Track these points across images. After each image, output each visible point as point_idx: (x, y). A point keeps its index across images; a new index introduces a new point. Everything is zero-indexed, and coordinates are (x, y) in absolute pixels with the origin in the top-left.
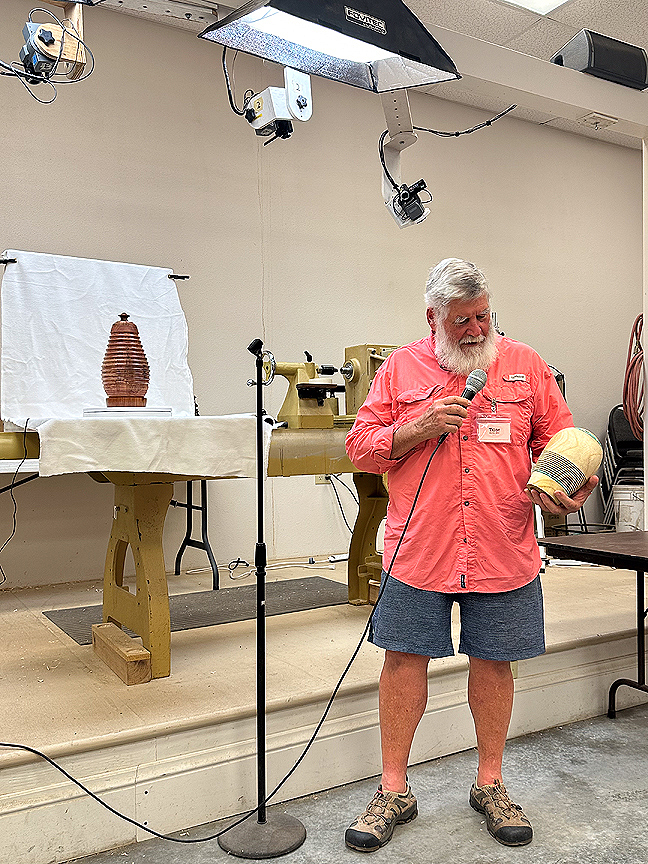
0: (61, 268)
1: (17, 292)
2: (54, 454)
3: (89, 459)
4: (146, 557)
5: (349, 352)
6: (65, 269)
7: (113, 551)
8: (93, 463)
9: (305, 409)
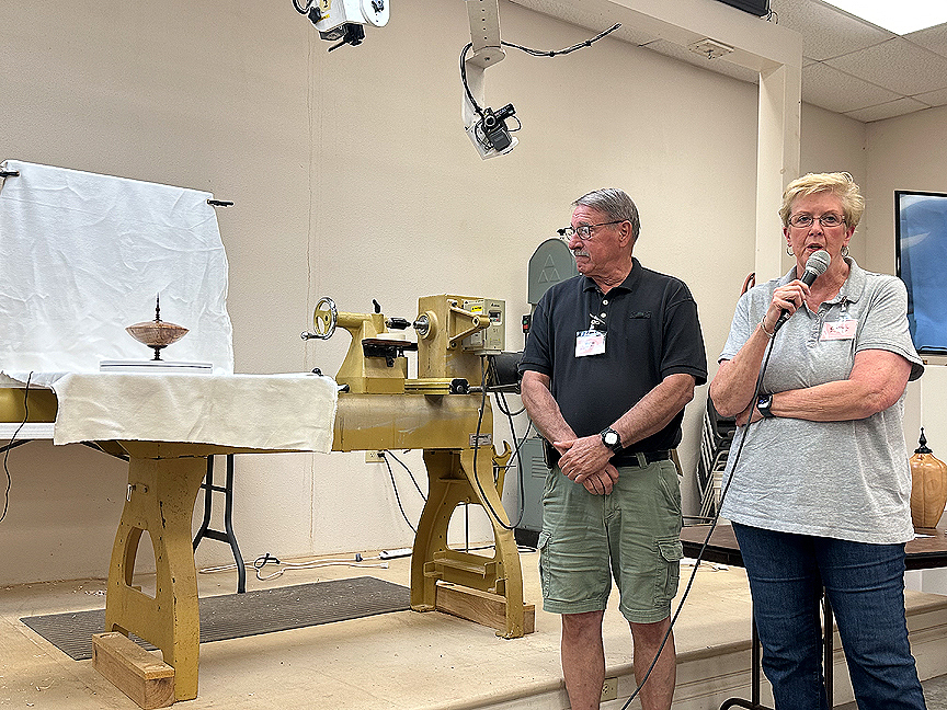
0: (74, 185)
2: (72, 416)
3: (114, 424)
4: (171, 549)
5: (424, 303)
6: (79, 187)
7: (124, 541)
8: (118, 429)
9: (372, 370)
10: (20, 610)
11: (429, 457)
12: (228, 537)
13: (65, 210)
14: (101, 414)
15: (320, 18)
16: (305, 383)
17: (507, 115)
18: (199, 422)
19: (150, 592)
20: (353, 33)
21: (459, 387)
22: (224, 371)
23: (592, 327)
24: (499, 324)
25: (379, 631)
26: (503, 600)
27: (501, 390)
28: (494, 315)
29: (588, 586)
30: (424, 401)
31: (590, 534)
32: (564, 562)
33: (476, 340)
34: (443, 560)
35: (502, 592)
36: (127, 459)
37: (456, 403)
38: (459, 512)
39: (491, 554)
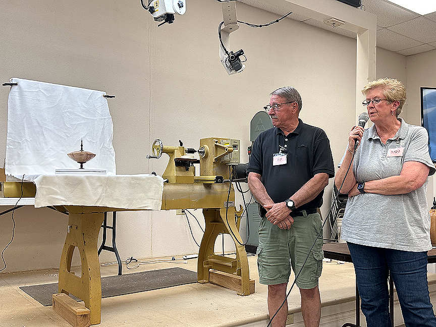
0: (43, 89)
1: (18, 102)
2: (43, 195)
3: (62, 198)
4: (88, 256)
5: (202, 142)
6: (45, 90)
7: (67, 252)
8: (64, 200)
9: (179, 173)
10: (19, 283)
11: (205, 212)
12: (113, 249)
13: (39, 100)
14: (56, 193)
15: (154, 11)
16: (148, 178)
17: (240, 55)
18: (101, 196)
19: (79, 275)
20: (169, 18)
21: (219, 180)
22: (112, 173)
23: (281, 151)
24: (237, 151)
25: (183, 292)
26: (240, 278)
27: (238, 181)
28: (235, 146)
29: (280, 272)
30: (203, 186)
31: (281, 248)
32: (269, 261)
33: (227, 158)
34: (212, 260)
35: (239, 274)
36: (68, 214)
37: (217, 187)
38: (219, 238)
39: (234, 257)
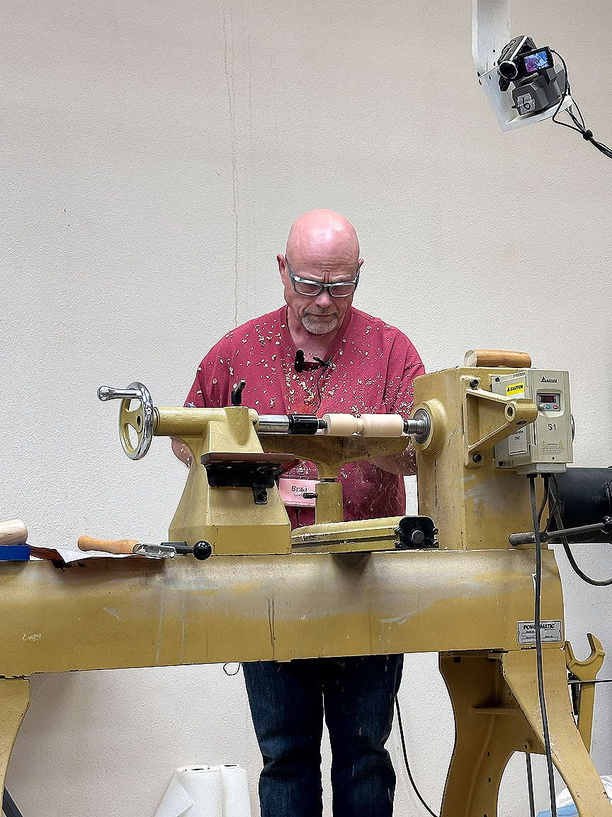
11: (450, 666)
27: (577, 538)
28: (547, 398)
33: (516, 446)
